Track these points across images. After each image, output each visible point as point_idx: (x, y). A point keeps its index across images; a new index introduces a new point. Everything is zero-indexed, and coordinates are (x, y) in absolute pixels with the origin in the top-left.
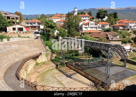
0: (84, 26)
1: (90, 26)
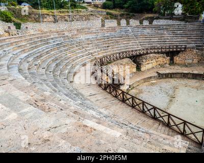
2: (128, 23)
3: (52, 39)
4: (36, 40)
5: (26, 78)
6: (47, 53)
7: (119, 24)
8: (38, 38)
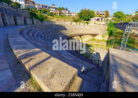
2: (80, 24)
3: (53, 27)
4: (48, 27)
5: (43, 40)
6: (51, 32)
7: (77, 24)
8: (48, 26)
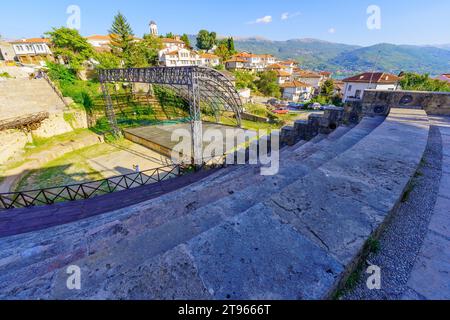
0: (167, 57)
1: (181, 58)
